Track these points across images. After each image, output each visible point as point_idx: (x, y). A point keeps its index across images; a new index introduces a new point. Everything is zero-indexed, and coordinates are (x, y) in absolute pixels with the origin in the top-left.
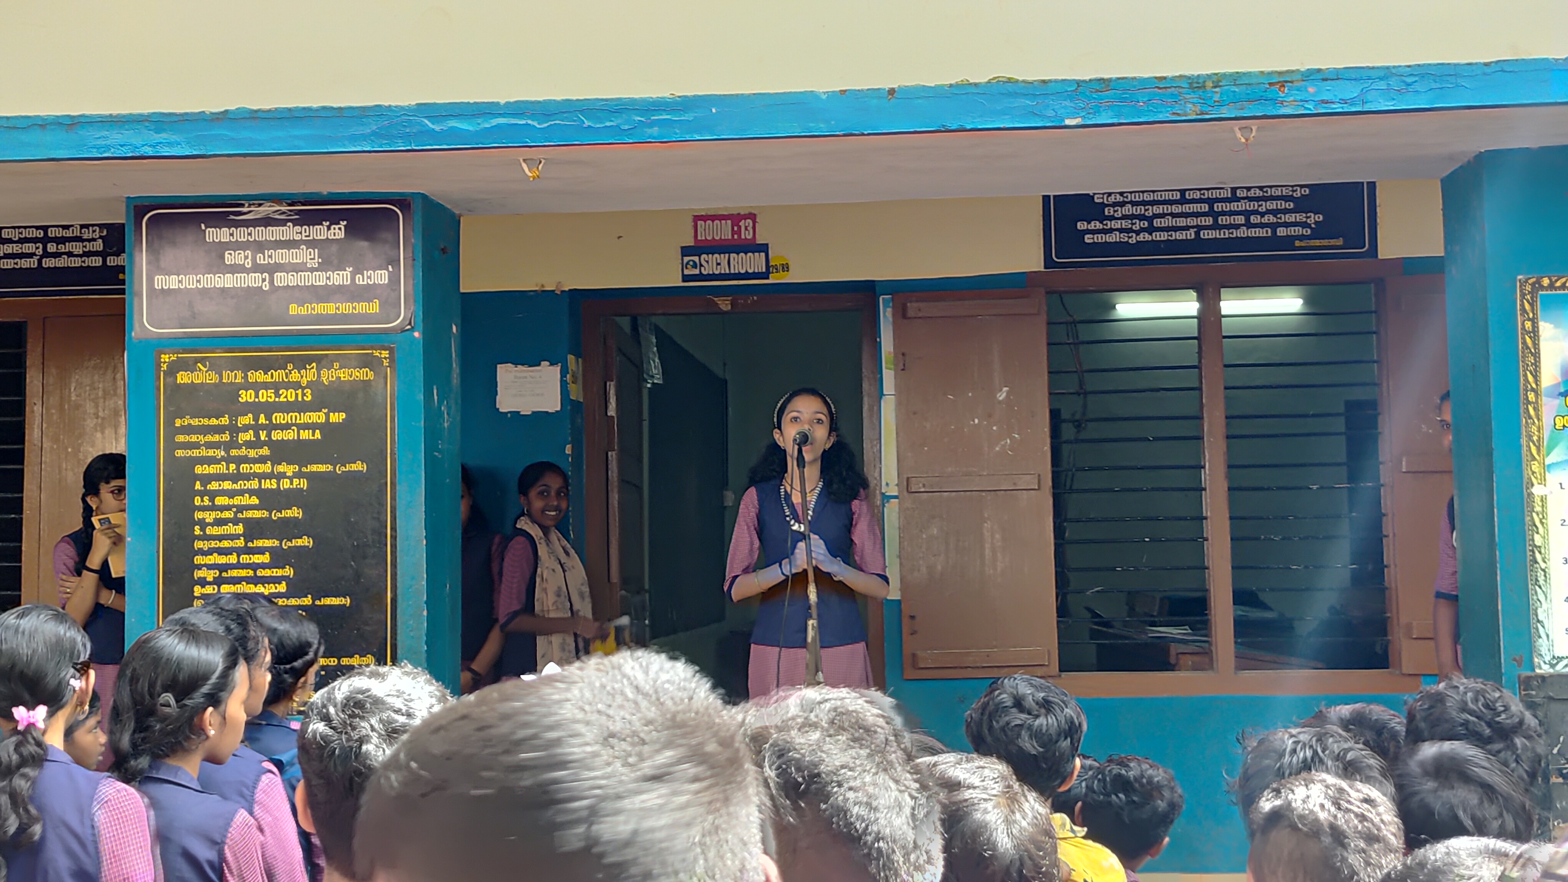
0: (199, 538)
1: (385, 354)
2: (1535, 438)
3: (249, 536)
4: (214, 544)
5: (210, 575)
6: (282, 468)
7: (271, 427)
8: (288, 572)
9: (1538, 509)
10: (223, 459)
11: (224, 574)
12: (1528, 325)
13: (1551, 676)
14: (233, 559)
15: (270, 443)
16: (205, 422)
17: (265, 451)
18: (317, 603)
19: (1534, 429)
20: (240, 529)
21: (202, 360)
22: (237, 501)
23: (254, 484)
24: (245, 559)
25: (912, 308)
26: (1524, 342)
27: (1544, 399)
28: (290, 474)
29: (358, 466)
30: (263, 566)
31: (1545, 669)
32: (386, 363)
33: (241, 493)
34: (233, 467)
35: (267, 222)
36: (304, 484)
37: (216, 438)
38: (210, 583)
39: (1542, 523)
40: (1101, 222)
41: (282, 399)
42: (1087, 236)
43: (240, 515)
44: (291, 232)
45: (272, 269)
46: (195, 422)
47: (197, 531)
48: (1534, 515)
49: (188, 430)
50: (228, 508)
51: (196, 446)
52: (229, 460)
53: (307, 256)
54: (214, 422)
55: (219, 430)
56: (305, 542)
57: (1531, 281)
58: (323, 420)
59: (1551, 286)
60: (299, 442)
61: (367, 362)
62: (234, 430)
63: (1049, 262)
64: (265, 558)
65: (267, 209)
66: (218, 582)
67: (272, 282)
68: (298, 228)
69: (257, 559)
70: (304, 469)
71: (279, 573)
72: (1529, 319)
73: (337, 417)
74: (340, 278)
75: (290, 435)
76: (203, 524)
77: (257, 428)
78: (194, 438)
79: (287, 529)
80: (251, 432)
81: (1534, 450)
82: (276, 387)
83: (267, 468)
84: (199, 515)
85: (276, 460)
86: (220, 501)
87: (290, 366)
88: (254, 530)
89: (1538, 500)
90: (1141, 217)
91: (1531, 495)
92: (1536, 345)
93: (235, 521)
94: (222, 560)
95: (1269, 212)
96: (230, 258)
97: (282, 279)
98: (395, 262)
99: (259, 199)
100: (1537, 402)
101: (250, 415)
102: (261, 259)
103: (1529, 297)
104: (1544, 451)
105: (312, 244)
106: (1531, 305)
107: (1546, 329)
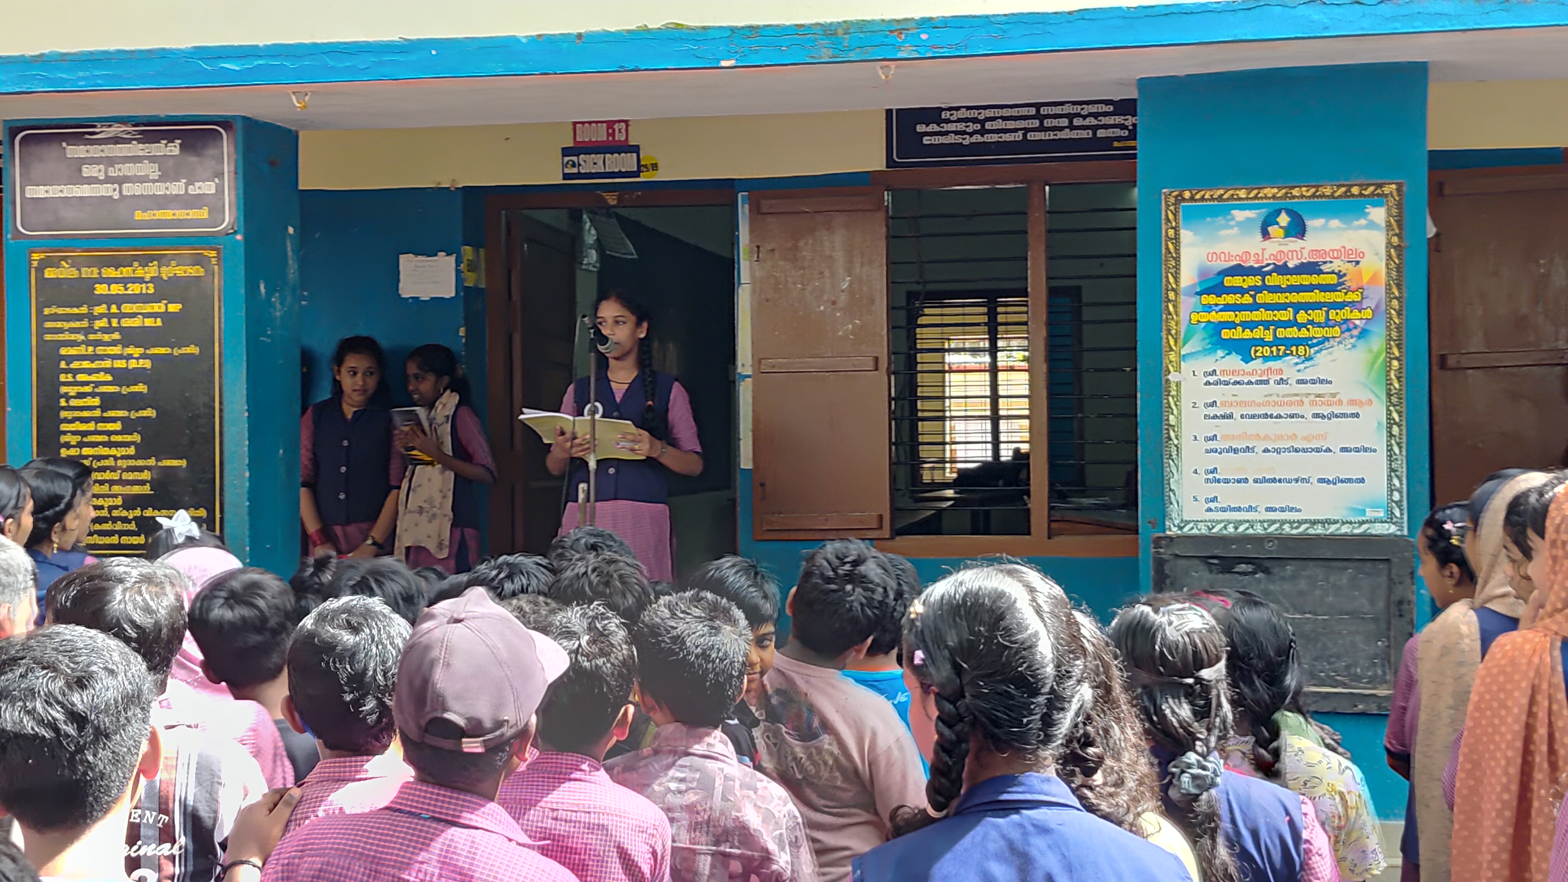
0: (64, 408)
1: (213, 254)
2: (1173, 332)
3: (104, 408)
4: (77, 414)
5: (74, 440)
6: (130, 350)
7: (121, 316)
8: (136, 438)
9: (1173, 393)
10: (83, 342)
11: (85, 440)
12: (1171, 233)
13: (1179, 537)
14: (91, 426)
15: (120, 329)
16: (68, 310)
17: (116, 336)
18: (160, 464)
19: (1173, 324)
20: (96, 401)
21: (65, 258)
22: (93, 378)
23: (107, 364)
24: (101, 426)
25: (766, 205)
26: (1167, 248)
27: (1182, 298)
28: (136, 356)
29: (193, 350)
30: (116, 433)
31: (1174, 531)
32: (214, 261)
33: (97, 371)
34: (91, 349)
35: (116, 140)
36: (147, 364)
37: (77, 324)
38: (74, 446)
39: (1176, 405)
40: (938, 125)
41: (129, 292)
42: (925, 138)
43: (97, 390)
44: (137, 149)
45: (121, 181)
46: (60, 311)
47: (63, 402)
48: (1170, 399)
49: (55, 318)
50: (86, 383)
51: (61, 331)
52: (88, 343)
53: (151, 170)
54: (75, 311)
55: (79, 317)
56: (150, 413)
57: (1174, 194)
58: (163, 310)
59: (1192, 199)
60: (143, 328)
61: (199, 261)
62: (92, 318)
63: (890, 162)
64: (117, 426)
65: (116, 130)
66: (81, 445)
67: (120, 192)
68: (141, 146)
69: (111, 427)
70: (148, 352)
71: (128, 438)
72: (1172, 228)
73: (174, 308)
74: (177, 188)
75: (136, 322)
76: (67, 397)
77: (109, 316)
78: (59, 325)
79: (134, 402)
80: (105, 320)
81: (1172, 342)
82: (125, 281)
83: (116, 350)
84: (63, 389)
85: (125, 343)
86: (81, 377)
87: (136, 264)
88: (109, 402)
89: (1173, 386)
90: (975, 120)
91: (1167, 381)
92: (1177, 251)
93: (93, 395)
94: (83, 427)
95: (1091, 115)
96: (88, 171)
97: (129, 189)
98: (221, 175)
99: (109, 121)
100: (1176, 301)
101: (104, 306)
102: (112, 172)
103: (1172, 208)
104: (1180, 342)
105: (152, 159)
106: (1175, 215)
107: (1186, 235)
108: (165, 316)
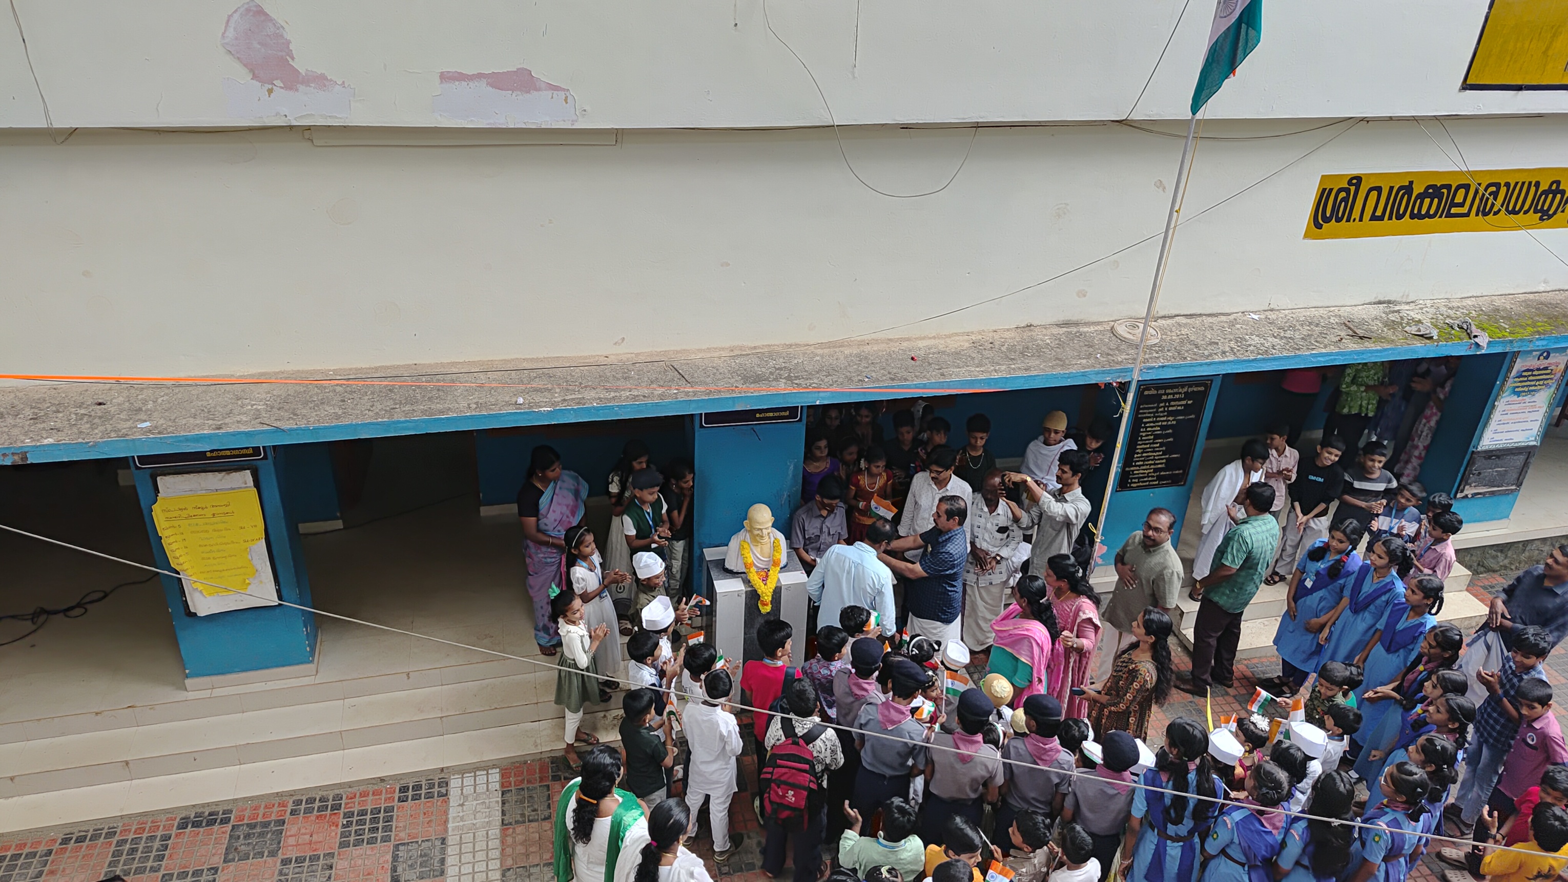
7: (1168, 407)
9: (1495, 410)
10: (1152, 417)
15: (1168, 411)
16: (1150, 405)
17: (1166, 413)
21: (1153, 387)
22: (1153, 429)
23: (1160, 423)
28: (1171, 420)
29: (1193, 416)
31: (1479, 449)
33: (1156, 426)
34: (1155, 419)
36: (1174, 423)
41: (1175, 398)
46: (1147, 406)
50: (1150, 431)
51: (1145, 413)
55: (1153, 408)
56: (1171, 439)
58: (1186, 403)
60: (1176, 410)
62: (1158, 408)
70: (1176, 418)
73: (1189, 403)
75: (1174, 408)
76: (1142, 436)
77: (1164, 407)
79: (1167, 436)
82: (1174, 394)
83: (1164, 418)
85: (1168, 416)
87: (1180, 388)
93: (1152, 435)
100: (1508, 378)
101: (1164, 403)
104: (1503, 394)
108: (1186, 406)
